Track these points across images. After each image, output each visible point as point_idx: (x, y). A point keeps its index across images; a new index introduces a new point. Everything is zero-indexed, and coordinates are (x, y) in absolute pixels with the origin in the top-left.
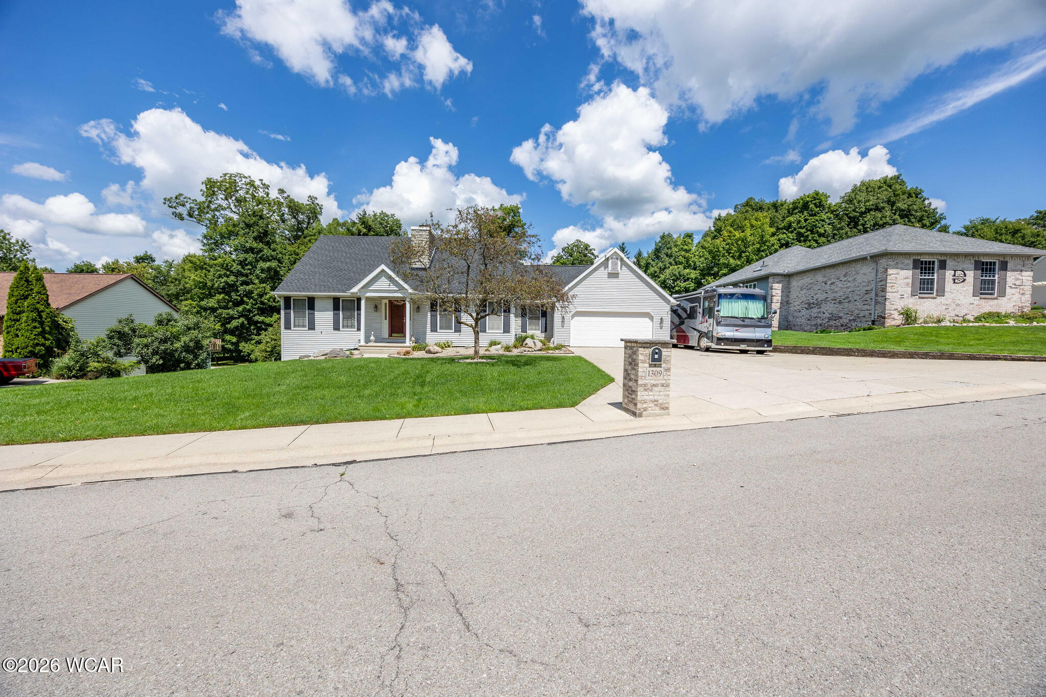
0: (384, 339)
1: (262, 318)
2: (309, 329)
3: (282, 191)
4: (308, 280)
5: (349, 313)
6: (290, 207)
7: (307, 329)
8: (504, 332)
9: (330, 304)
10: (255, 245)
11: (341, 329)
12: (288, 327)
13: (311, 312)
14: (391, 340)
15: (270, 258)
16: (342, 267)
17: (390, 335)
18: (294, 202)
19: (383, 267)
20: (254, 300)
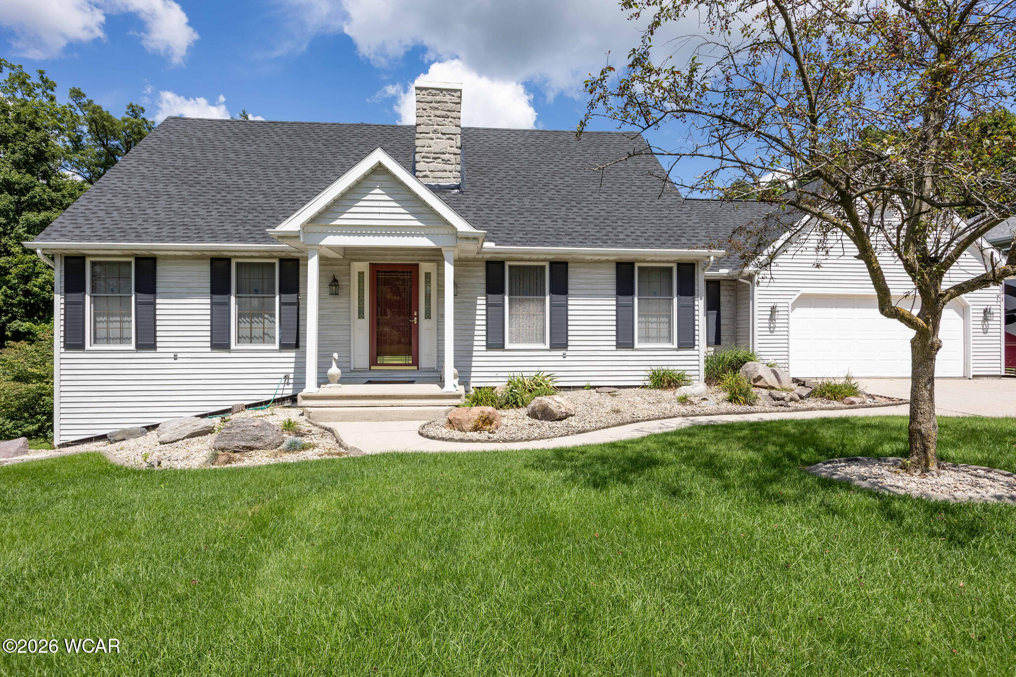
0: (355, 370)
1: (27, 325)
2: (139, 347)
3: (77, 94)
4: (136, 211)
5: (255, 302)
6: (92, 121)
7: (133, 346)
8: (681, 346)
9: (203, 274)
10: (15, 176)
11: (233, 346)
12: (74, 342)
13: (146, 298)
14: (377, 374)
15: (48, 204)
16: (229, 182)
17: (373, 362)
18: (101, 112)
19: (378, 156)
20: (11, 288)
